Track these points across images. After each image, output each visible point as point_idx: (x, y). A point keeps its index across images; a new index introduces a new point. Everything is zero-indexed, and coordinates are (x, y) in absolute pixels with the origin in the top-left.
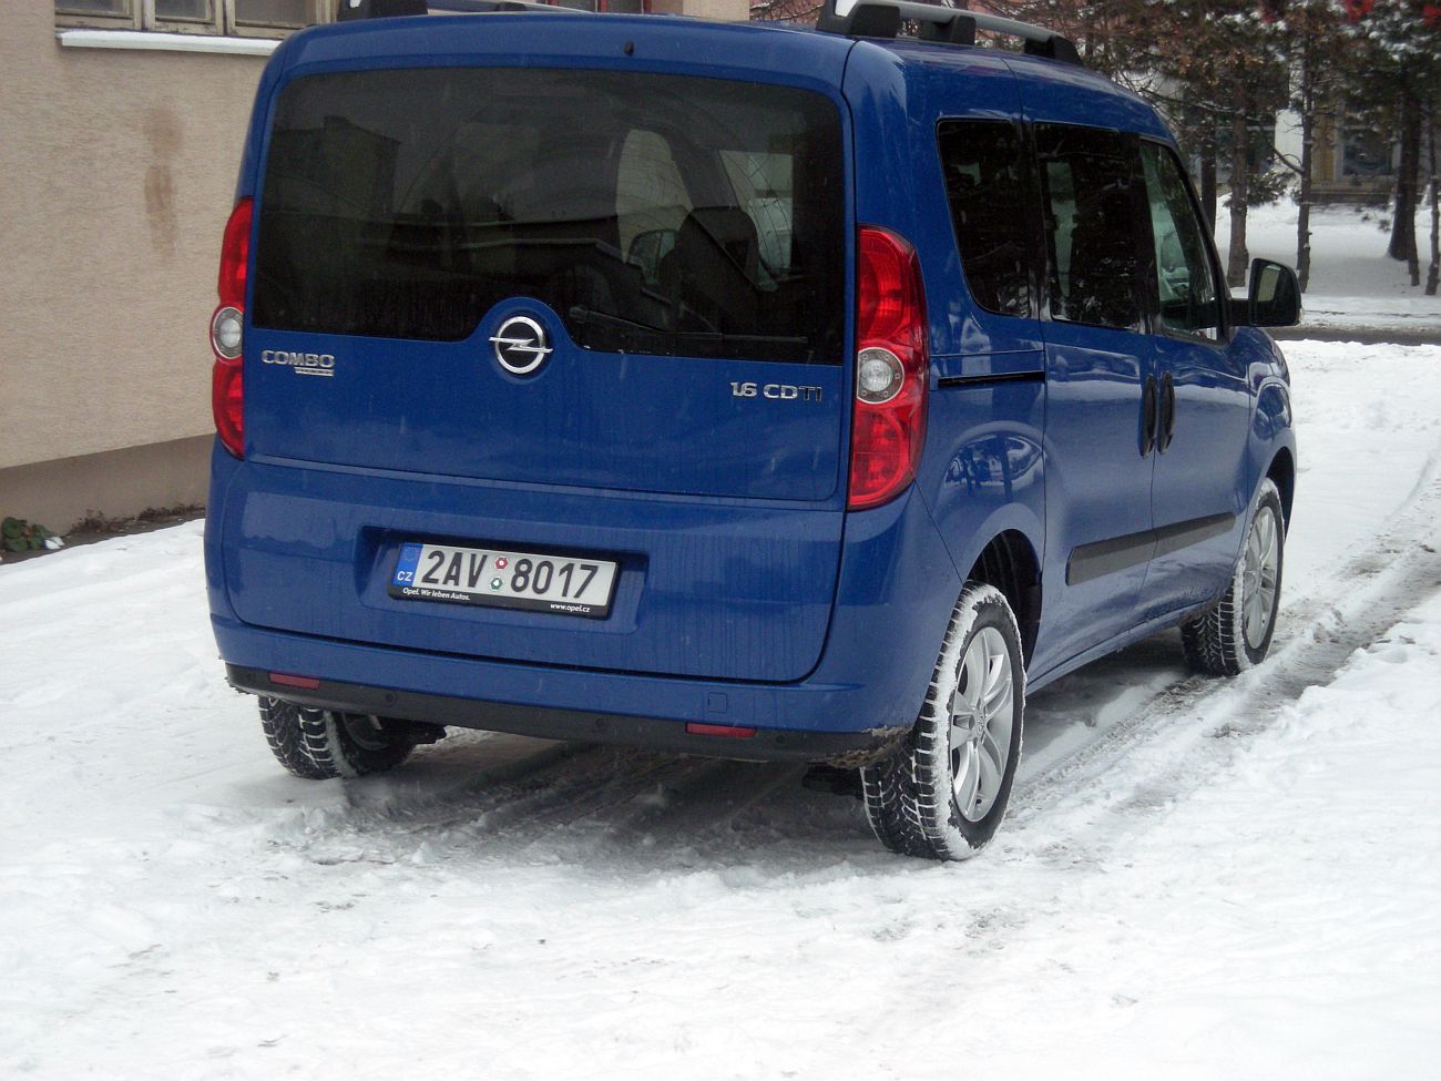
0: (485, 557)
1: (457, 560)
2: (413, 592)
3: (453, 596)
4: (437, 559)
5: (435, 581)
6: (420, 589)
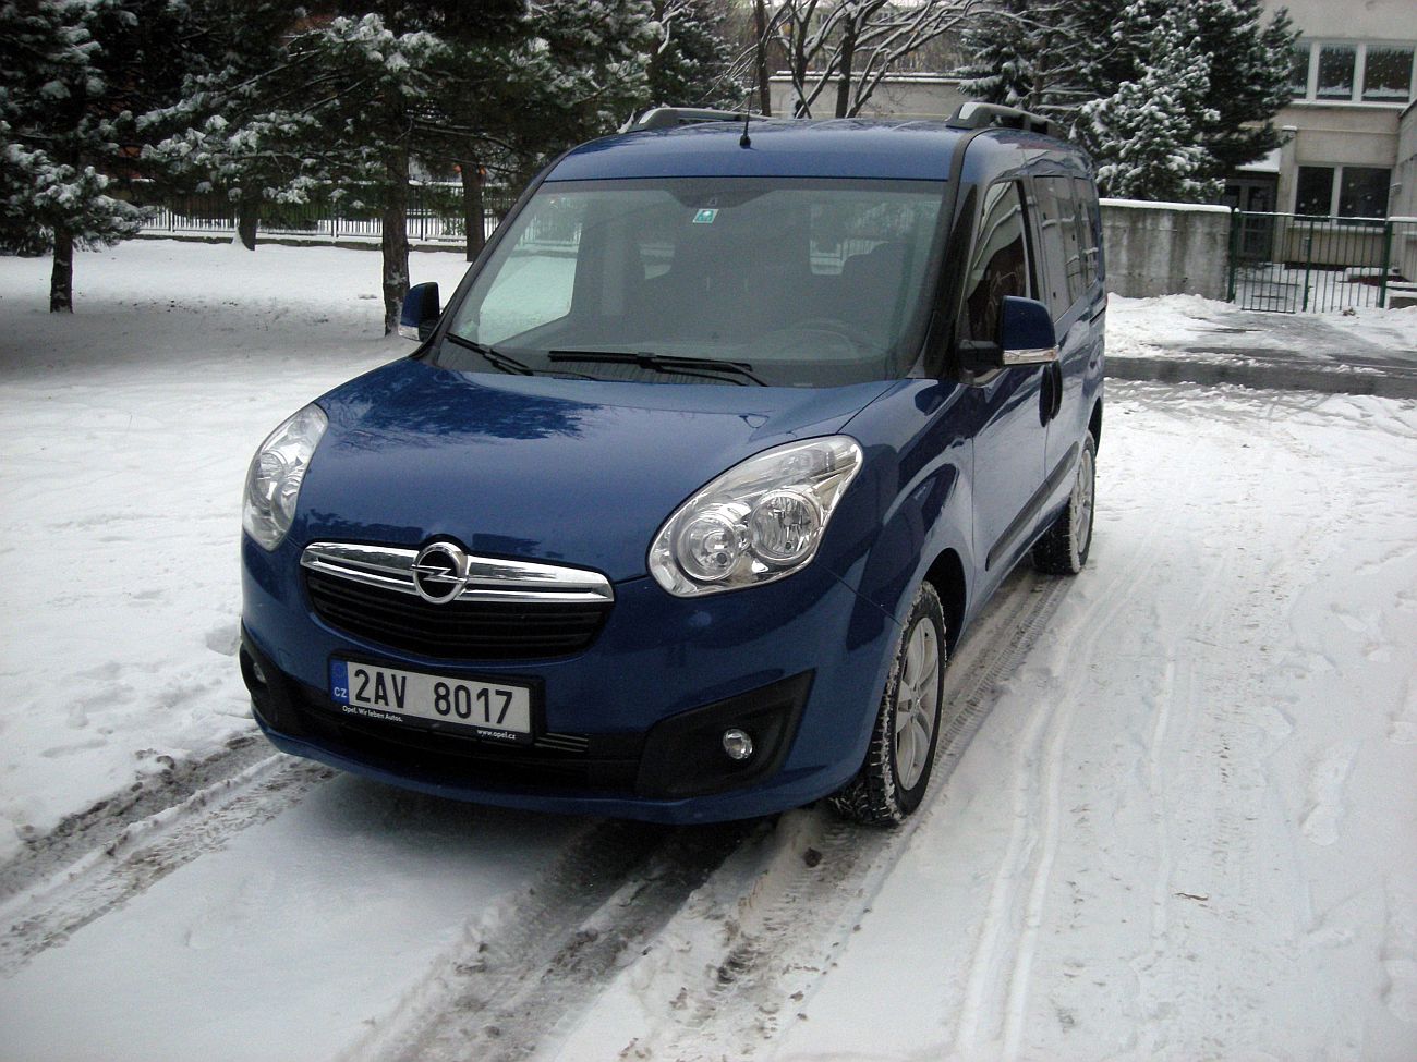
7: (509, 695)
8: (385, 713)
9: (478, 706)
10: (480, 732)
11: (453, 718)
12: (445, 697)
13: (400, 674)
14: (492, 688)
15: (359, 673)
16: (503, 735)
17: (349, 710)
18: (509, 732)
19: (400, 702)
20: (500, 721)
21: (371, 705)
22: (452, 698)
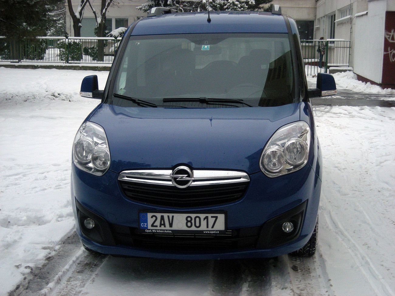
7: (216, 217)
8: (164, 230)
9: (204, 223)
10: (204, 232)
11: (193, 228)
12: (191, 221)
13: (171, 215)
14: (210, 216)
15: (152, 217)
16: (214, 232)
17: (148, 231)
18: (216, 231)
19: (171, 225)
20: (213, 227)
21: (158, 228)
22: (193, 221)
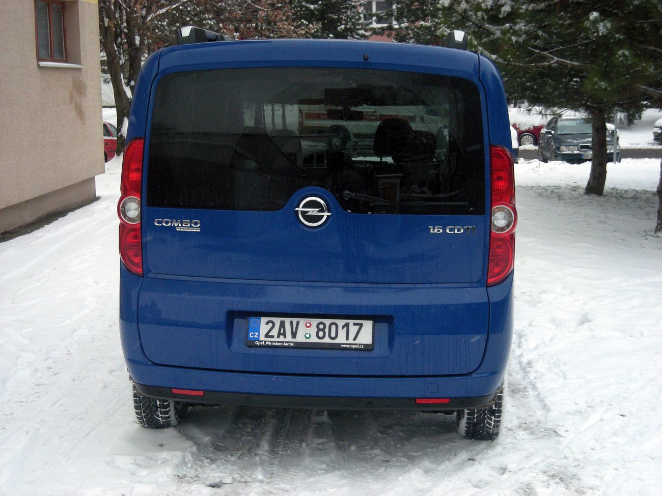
0: (298, 323)
1: (282, 325)
2: (262, 343)
3: (285, 344)
4: (270, 325)
5: (273, 337)
6: (265, 342)
